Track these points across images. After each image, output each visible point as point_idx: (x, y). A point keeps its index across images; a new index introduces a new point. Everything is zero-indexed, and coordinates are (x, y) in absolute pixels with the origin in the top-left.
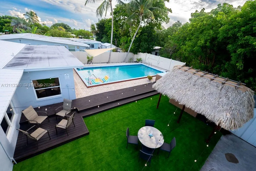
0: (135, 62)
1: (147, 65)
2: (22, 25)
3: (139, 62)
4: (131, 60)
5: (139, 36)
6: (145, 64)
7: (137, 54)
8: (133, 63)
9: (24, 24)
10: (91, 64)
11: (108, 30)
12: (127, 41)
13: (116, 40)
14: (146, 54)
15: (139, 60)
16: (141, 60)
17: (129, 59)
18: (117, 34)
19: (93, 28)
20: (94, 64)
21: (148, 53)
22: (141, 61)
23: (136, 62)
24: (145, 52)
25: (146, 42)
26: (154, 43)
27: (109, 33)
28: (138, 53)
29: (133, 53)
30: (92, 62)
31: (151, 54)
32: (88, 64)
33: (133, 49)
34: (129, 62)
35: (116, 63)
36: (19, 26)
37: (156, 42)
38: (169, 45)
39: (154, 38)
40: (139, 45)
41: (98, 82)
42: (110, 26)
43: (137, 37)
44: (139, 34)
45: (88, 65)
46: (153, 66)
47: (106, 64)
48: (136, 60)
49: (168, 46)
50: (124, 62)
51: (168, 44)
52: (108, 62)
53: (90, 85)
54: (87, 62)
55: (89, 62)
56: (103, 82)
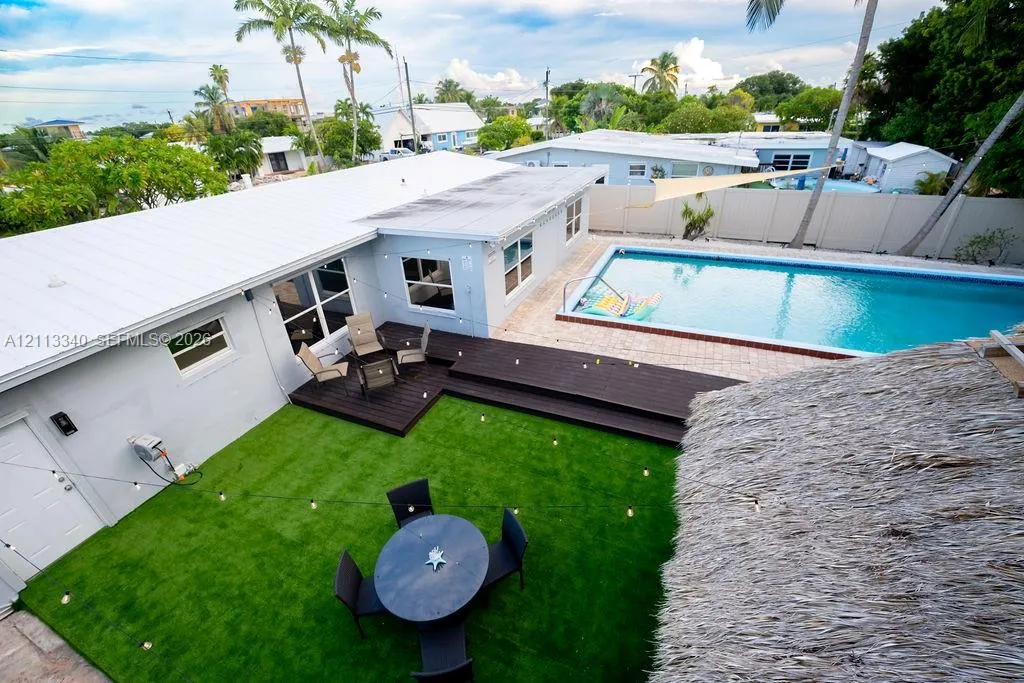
10: (699, 242)
20: (711, 243)
30: (703, 232)
32: (685, 237)
45: (686, 242)
47: (778, 249)
50: (908, 251)
52: (794, 240)
53: (569, 313)
54: (683, 231)
55: (693, 233)
56: (621, 312)
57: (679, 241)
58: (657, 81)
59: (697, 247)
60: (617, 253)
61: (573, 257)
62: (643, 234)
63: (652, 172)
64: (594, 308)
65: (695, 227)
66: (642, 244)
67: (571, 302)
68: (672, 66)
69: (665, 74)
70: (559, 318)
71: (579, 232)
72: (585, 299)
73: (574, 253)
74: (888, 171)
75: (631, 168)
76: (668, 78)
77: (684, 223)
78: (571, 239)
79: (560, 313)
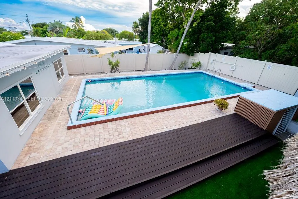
0: (189, 68)
1: (211, 74)
2: (58, 29)
3: (195, 69)
4: (183, 66)
5: (198, 23)
6: (207, 71)
7: (193, 55)
8: (187, 70)
9: (60, 28)
10: (117, 73)
11: (154, 25)
12: (178, 35)
13: (164, 38)
14: (210, 55)
15: (197, 65)
16: (201, 66)
17: (180, 64)
18: (165, 29)
19: (136, 27)
20: (121, 73)
21: (214, 52)
22: (199, 67)
23: (191, 68)
24: (207, 52)
25: (211, 32)
26: (227, 32)
27: (155, 29)
28: (195, 54)
29: (187, 54)
30: (117, 69)
31: (219, 53)
32: (111, 72)
33: (187, 47)
34: (179, 69)
35: (158, 71)
36: (55, 30)
37: (230, 31)
38: (258, 35)
39: (227, 23)
40: (198, 38)
41: (95, 114)
42: (155, 20)
43: (194, 25)
44: (199, 21)
45: (112, 74)
46: (222, 75)
47: (141, 72)
48: (192, 65)
49: (256, 35)
50: (171, 68)
51: (257, 33)
52: (145, 69)
53: (76, 123)
54: (110, 70)
55: (114, 70)
56: (106, 113)
57: (109, 74)
58: (76, 26)
59: (117, 75)
60: (87, 82)
61: (65, 88)
62: (93, 73)
63: (88, 51)
64: (90, 115)
65: (114, 68)
66: (96, 77)
67: (74, 115)
68: (80, 21)
69: (79, 24)
70: (69, 128)
71: (64, 76)
72: (82, 110)
73: (65, 86)
74: (151, 50)
75: (79, 49)
76: (80, 25)
77: (110, 67)
78: (61, 80)
79: (70, 124)
